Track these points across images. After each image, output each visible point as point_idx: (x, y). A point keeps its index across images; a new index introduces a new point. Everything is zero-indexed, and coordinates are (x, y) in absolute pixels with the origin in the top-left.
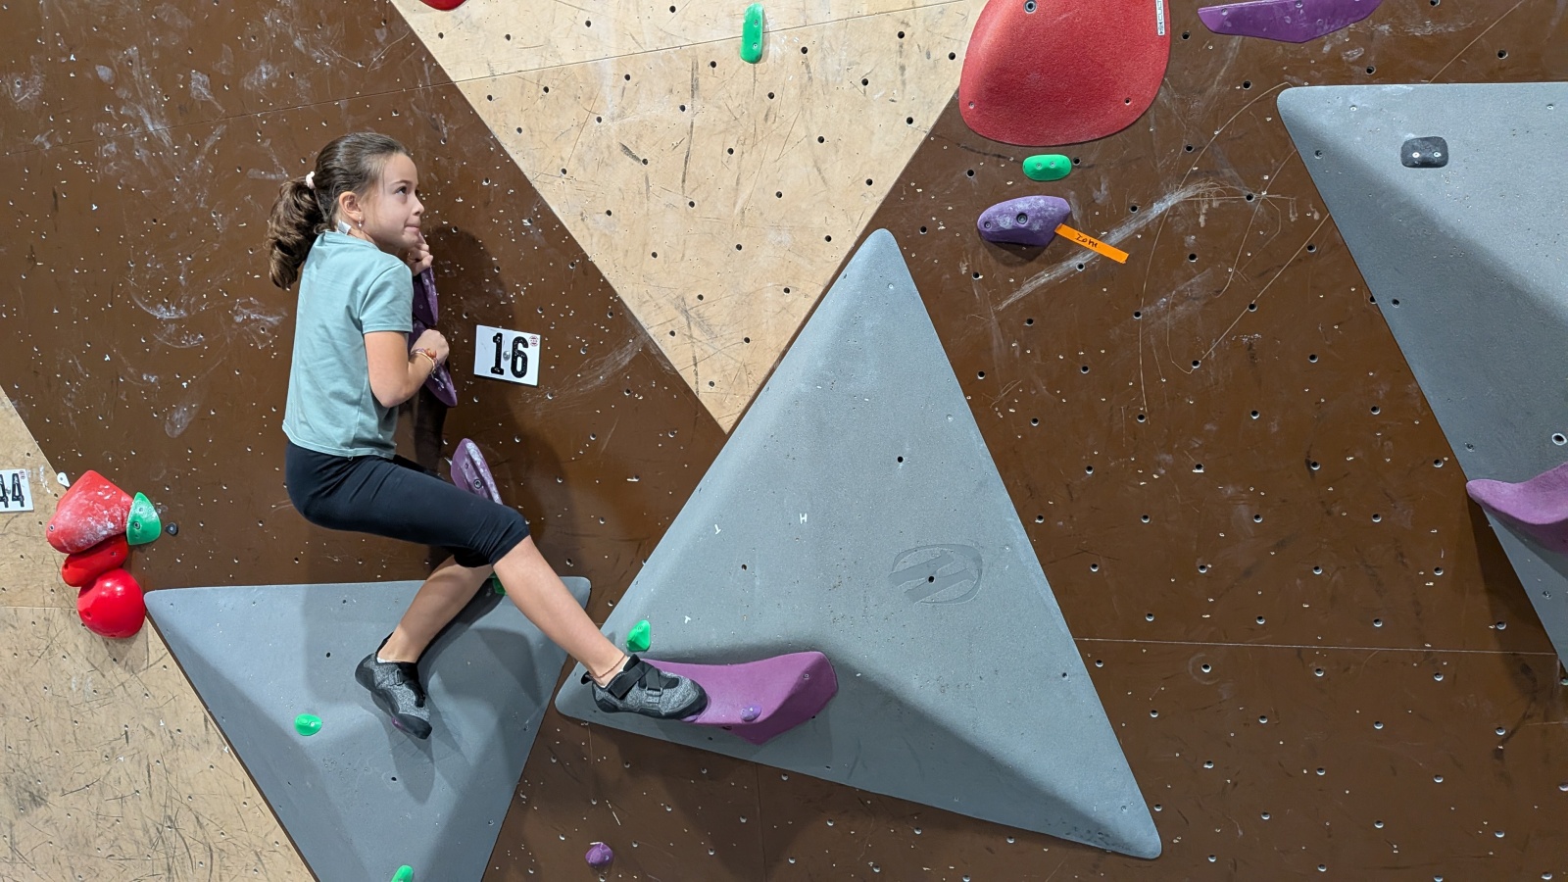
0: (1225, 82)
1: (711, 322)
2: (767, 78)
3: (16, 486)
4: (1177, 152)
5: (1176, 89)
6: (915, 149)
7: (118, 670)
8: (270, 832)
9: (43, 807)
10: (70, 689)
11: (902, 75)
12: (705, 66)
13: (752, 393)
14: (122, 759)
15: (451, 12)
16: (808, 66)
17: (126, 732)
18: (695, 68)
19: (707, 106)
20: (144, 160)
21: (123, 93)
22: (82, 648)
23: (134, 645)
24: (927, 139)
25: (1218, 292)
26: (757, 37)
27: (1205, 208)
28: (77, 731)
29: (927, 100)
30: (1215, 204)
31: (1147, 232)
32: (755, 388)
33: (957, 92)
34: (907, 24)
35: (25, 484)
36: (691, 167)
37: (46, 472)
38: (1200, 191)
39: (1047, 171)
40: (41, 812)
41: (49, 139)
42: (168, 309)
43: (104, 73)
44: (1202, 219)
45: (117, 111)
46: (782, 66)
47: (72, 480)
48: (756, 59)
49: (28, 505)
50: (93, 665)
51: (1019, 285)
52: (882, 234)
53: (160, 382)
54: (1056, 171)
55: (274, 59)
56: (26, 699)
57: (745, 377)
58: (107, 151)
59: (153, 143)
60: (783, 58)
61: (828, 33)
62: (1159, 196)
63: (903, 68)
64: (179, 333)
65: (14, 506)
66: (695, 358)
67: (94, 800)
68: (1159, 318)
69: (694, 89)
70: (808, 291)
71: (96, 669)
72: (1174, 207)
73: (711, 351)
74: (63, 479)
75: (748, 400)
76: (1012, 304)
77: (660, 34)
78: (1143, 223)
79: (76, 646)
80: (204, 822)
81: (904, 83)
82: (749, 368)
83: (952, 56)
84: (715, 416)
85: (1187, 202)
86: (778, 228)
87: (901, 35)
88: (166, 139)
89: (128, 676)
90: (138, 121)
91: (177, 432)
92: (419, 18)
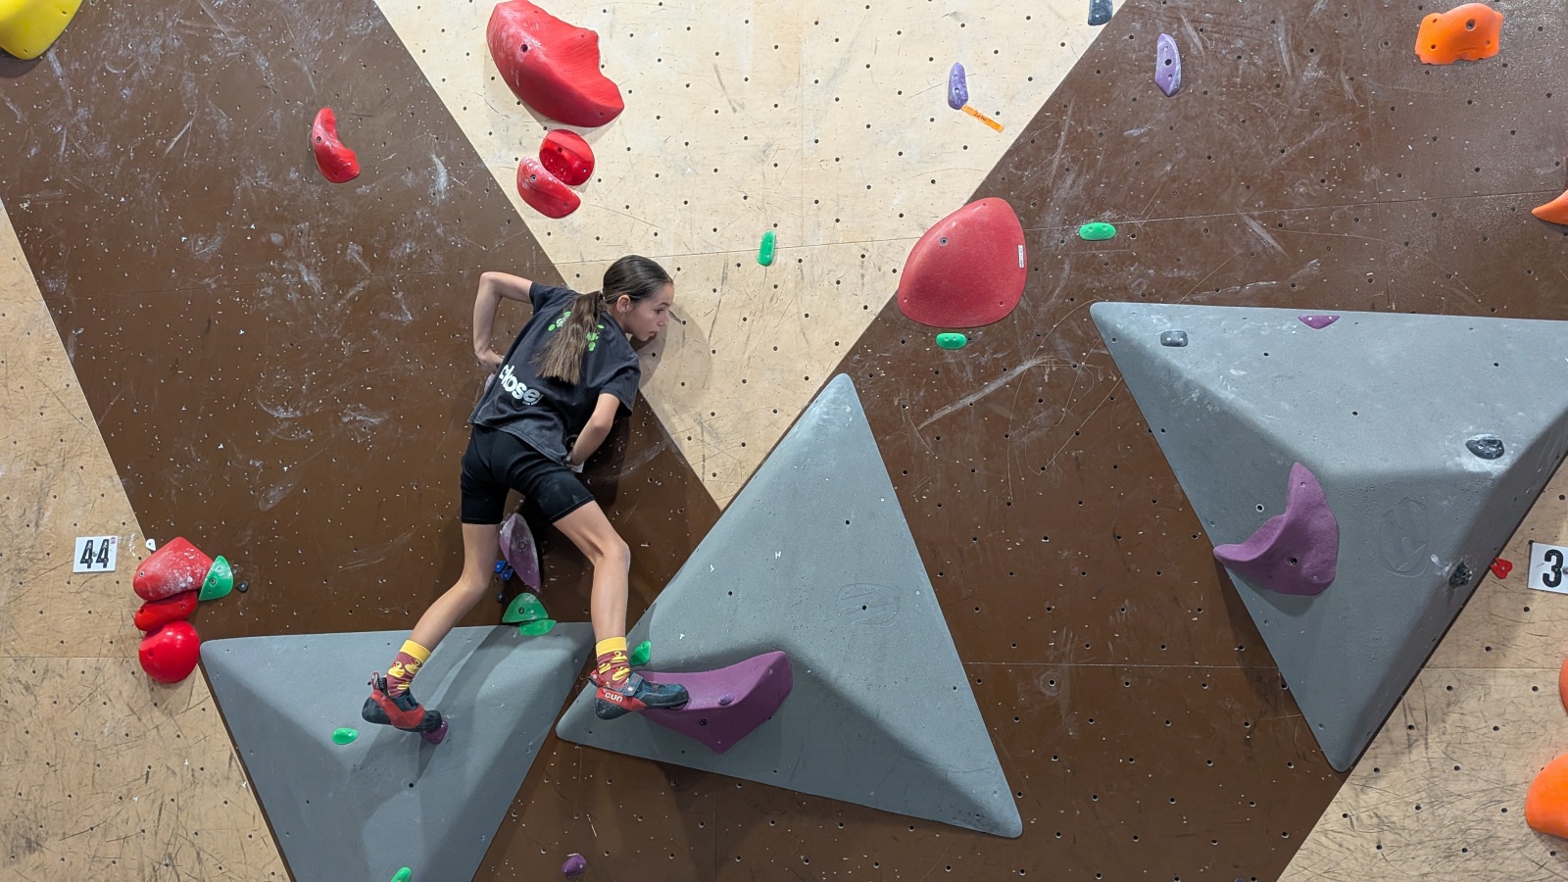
0: (1059, 297)
1: (719, 431)
2: (774, 275)
3: (105, 549)
4: (1031, 336)
5: (1031, 300)
6: (869, 324)
7: (156, 713)
8: (269, 863)
9: (37, 853)
10: (102, 733)
11: (863, 279)
12: (732, 266)
13: (743, 482)
14: (136, 799)
15: (559, 220)
16: (802, 271)
17: (148, 772)
18: (726, 266)
19: (732, 290)
20: (294, 300)
21: (289, 254)
22: (125, 695)
23: (179, 690)
24: (876, 319)
25: (1056, 423)
26: (770, 250)
27: (1048, 370)
28: (97, 775)
29: (878, 296)
30: (1054, 369)
31: (1012, 384)
32: (746, 478)
33: (897, 292)
34: (868, 251)
35: (113, 550)
36: (716, 328)
37: (136, 538)
38: (1045, 361)
39: (951, 342)
40: (34, 858)
41: (215, 282)
42: (286, 410)
43: (276, 238)
44: (1046, 377)
45: (280, 264)
46: (785, 269)
47: (159, 546)
48: (768, 263)
49: (111, 566)
50: (132, 710)
51: (932, 414)
52: (843, 377)
53: (264, 466)
54: (957, 343)
55: (420, 239)
56: (53, 745)
57: (739, 470)
58: (264, 293)
59: (306, 289)
60: (786, 264)
61: (816, 252)
62: (1020, 362)
63: (863, 276)
64: (291, 429)
65: (97, 567)
66: (704, 456)
67: (94, 842)
68: (1020, 438)
69: (724, 279)
70: (790, 412)
71: (134, 713)
72: (1029, 369)
73: (717, 451)
74: (151, 544)
75: (740, 486)
76: (927, 426)
77: (704, 244)
78: (1009, 378)
79: (121, 693)
80: (204, 857)
81: (863, 284)
82: (744, 464)
83: (894, 271)
84: (714, 498)
85: (1037, 367)
86: (773, 370)
87: (863, 256)
88: (317, 287)
89: (164, 718)
90: (297, 273)
91: (269, 506)
92: (535, 221)
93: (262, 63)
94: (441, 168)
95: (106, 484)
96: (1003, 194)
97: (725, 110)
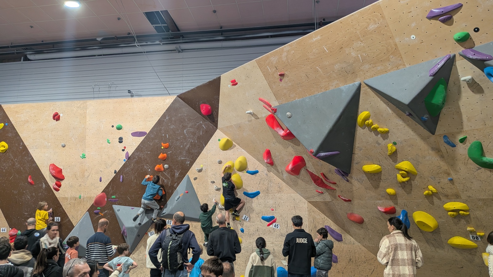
0: (110, 204)
1: (74, 217)
3: (5, 229)
4: (106, 209)
5: (107, 205)
12: (76, 199)
15: (57, 192)
16: (84, 200)
19: (76, 201)
21: (26, 194)
24: (91, 206)
26: (80, 197)
27: (108, 212)
29: (92, 203)
33: (94, 203)
35: (6, 230)
36: (74, 206)
37: (9, 228)
41: (17, 197)
43: (24, 192)
47: (12, 229)
48: (80, 199)
49: (6, 231)
51: (96, 216)
52: (88, 212)
54: (99, 209)
55: (41, 193)
57: (76, 222)
58: (23, 198)
59: (28, 198)
60: (82, 199)
61: (85, 197)
63: (90, 200)
64: (27, 216)
65: (4, 232)
70: (82, 216)
72: (106, 212)
73: (74, 220)
74: (11, 229)
75: (76, 224)
76: (96, 218)
77: (73, 196)
78: (104, 213)
81: (90, 202)
83: (94, 200)
84: (74, 225)
86: (80, 211)
87: (90, 198)
88: (30, 198)
90: (27, 196)
92: (55, 192)
93: (22, 168)
94: (44, 185)
95: (4, 221)
96: (105, 192)
97: (76, 180)
